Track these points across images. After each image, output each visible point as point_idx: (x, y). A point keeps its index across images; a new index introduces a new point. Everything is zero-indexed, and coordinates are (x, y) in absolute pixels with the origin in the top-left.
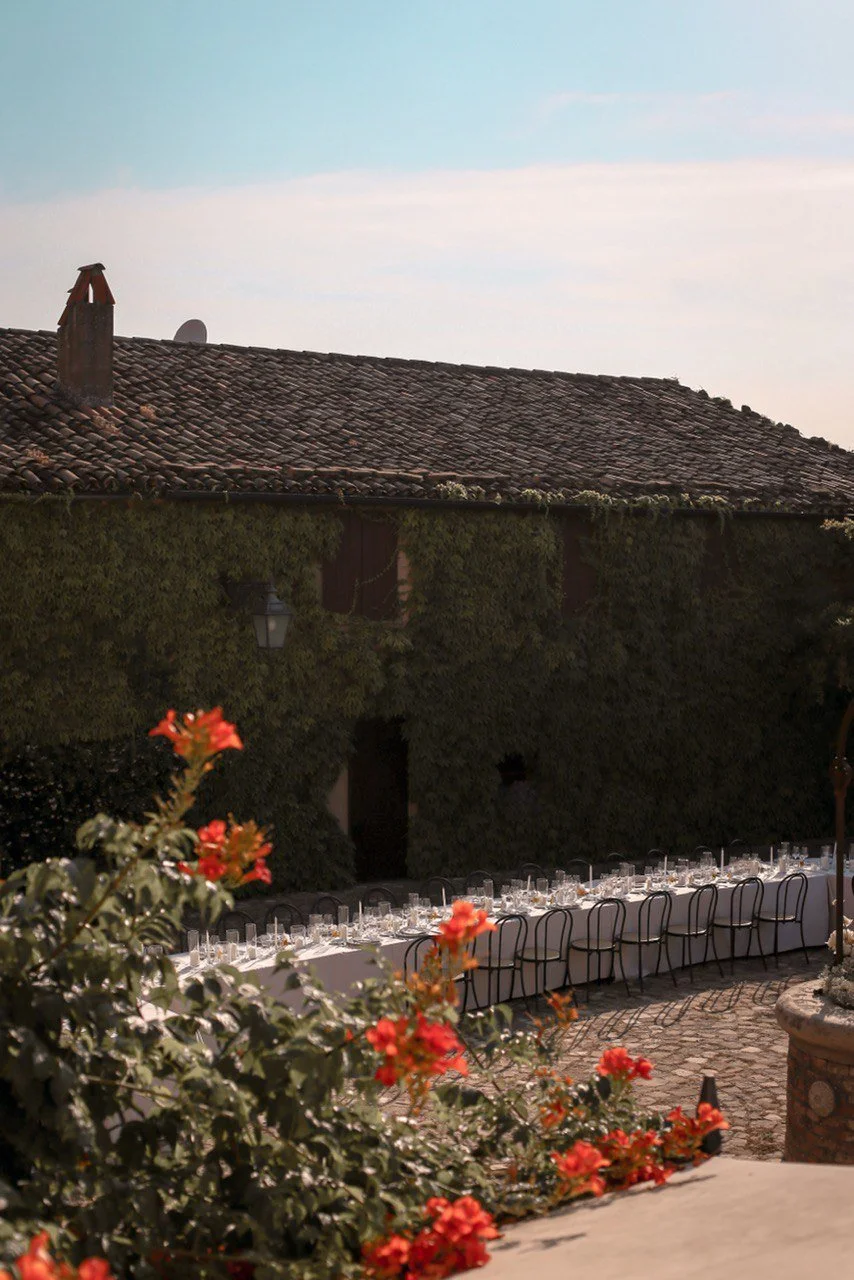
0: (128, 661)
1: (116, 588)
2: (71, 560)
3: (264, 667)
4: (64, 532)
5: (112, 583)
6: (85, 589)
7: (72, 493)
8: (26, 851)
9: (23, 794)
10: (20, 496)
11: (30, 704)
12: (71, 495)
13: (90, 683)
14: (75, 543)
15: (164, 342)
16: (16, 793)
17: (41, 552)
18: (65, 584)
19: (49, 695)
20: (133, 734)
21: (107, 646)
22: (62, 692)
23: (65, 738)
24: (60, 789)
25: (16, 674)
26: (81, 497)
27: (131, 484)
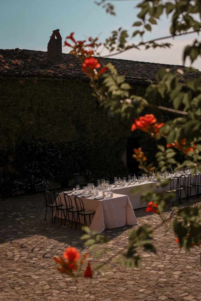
0: (75, 121)
1: (72, 103)
2: (62, 96)
3: (107, 124)
4: (60, 89)
5: (71, 102)
6: (65, 103)
7: (62, 79)
8: (53, 169)
9: (52, 154)
10: (49, 79)
11: (52, 132)
12: (61, 79)
13: (66, 127)
14: (62, 92)
15: (68, 54)
16: (51, 154)
17: (54, 94)
18: (60, 102)
19: (57, 130)
20: (77, 140)
21: (70, 118)
22: (60, 129)
23: (61, 141)
24: (61, 153)
25: (49, 125)
26: (64, 80)
27: (75, 77)
